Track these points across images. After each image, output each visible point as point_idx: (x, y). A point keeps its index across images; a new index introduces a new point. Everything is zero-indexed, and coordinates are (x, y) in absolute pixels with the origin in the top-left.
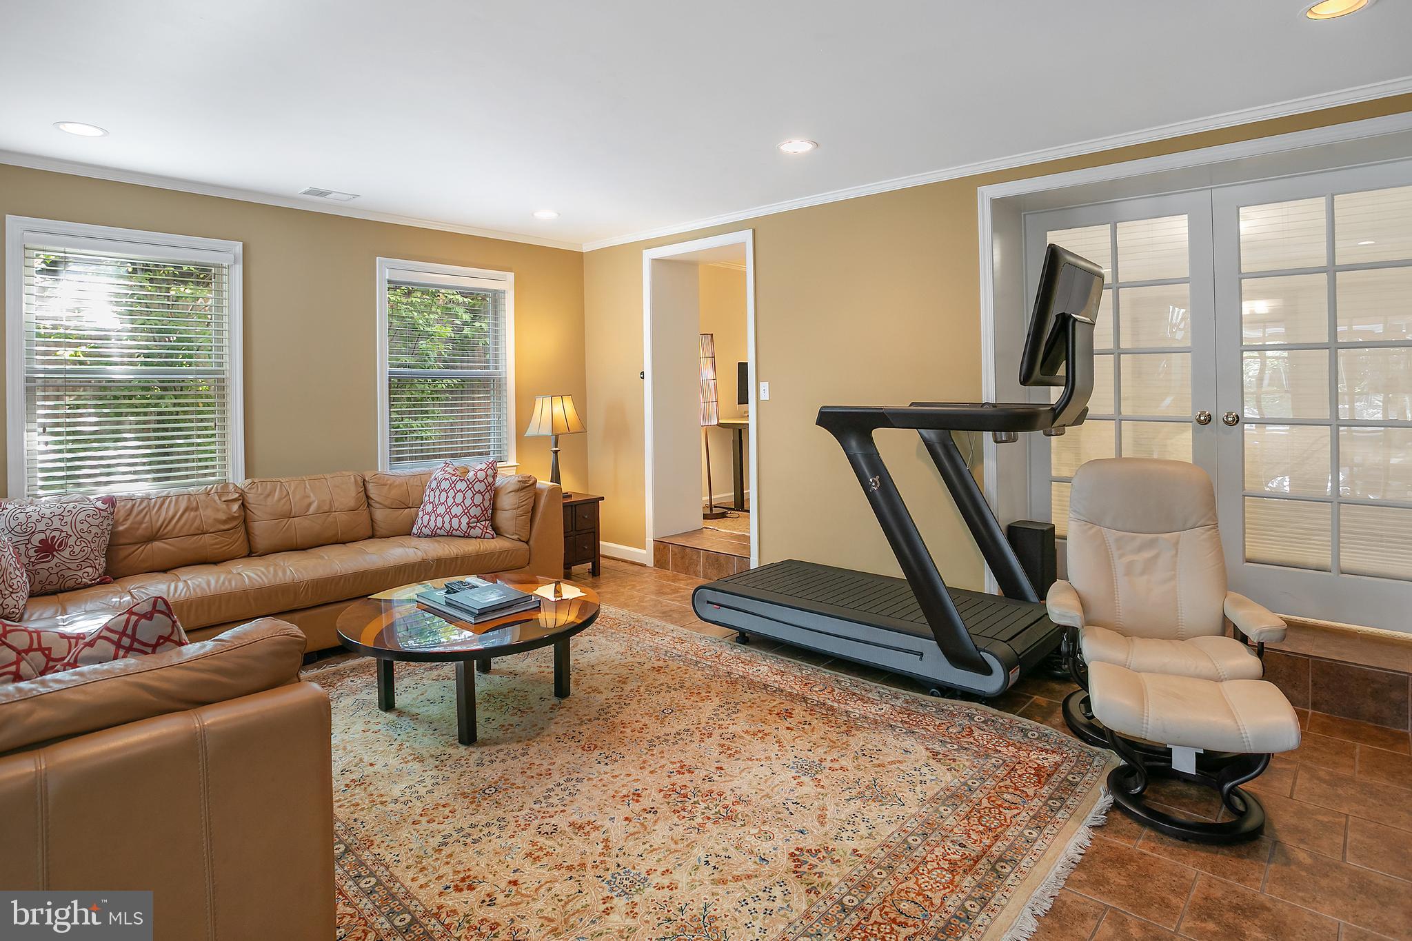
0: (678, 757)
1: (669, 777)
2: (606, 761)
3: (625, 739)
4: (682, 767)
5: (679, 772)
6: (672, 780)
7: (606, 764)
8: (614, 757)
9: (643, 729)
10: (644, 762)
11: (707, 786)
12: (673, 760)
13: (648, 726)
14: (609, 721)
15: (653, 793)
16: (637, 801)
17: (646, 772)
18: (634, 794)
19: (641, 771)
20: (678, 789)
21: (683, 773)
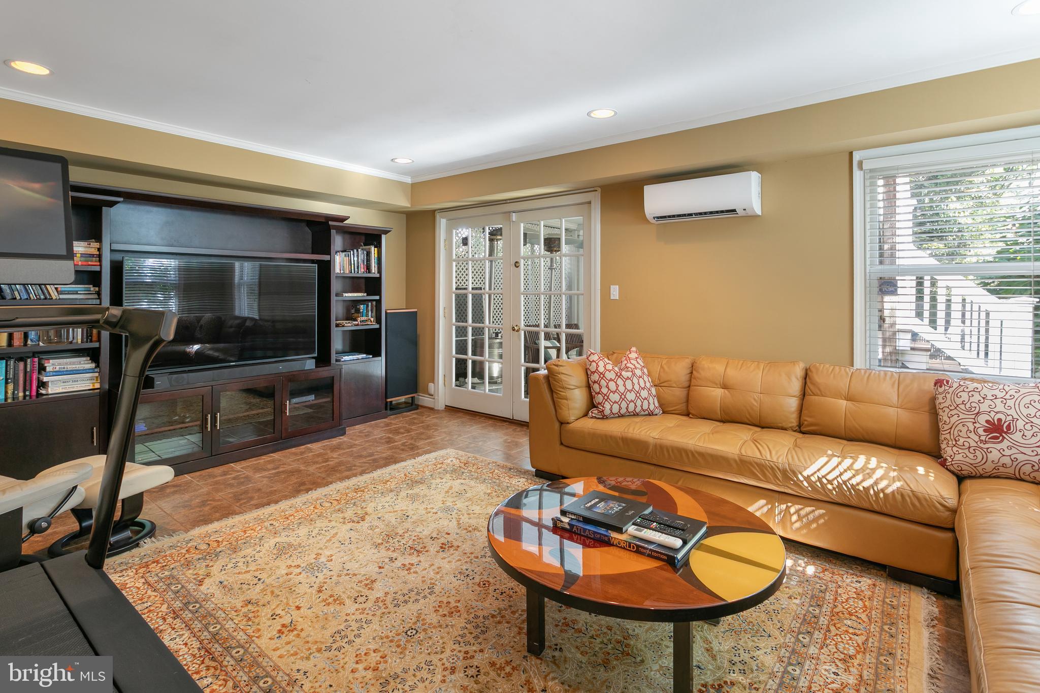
0: (412, 577)
1: (420, 561)
2: (467, 572)
3: (455, 594)
4: (409, 569)
5: (412, 565)
6: (419, 558)
7: (467, 570)
8: (462, 576)
9: (439, 606)
10: (438, 573)
11: (394, 555)
12: (415, 575)
13: (434, 609)
14: (473, 615)
15: (432, 549)
16: (443, 544)
17: (437, 565)
18: (445, 548)
19: (441, 566)
20: (415, 553)
21: (409, 564)
